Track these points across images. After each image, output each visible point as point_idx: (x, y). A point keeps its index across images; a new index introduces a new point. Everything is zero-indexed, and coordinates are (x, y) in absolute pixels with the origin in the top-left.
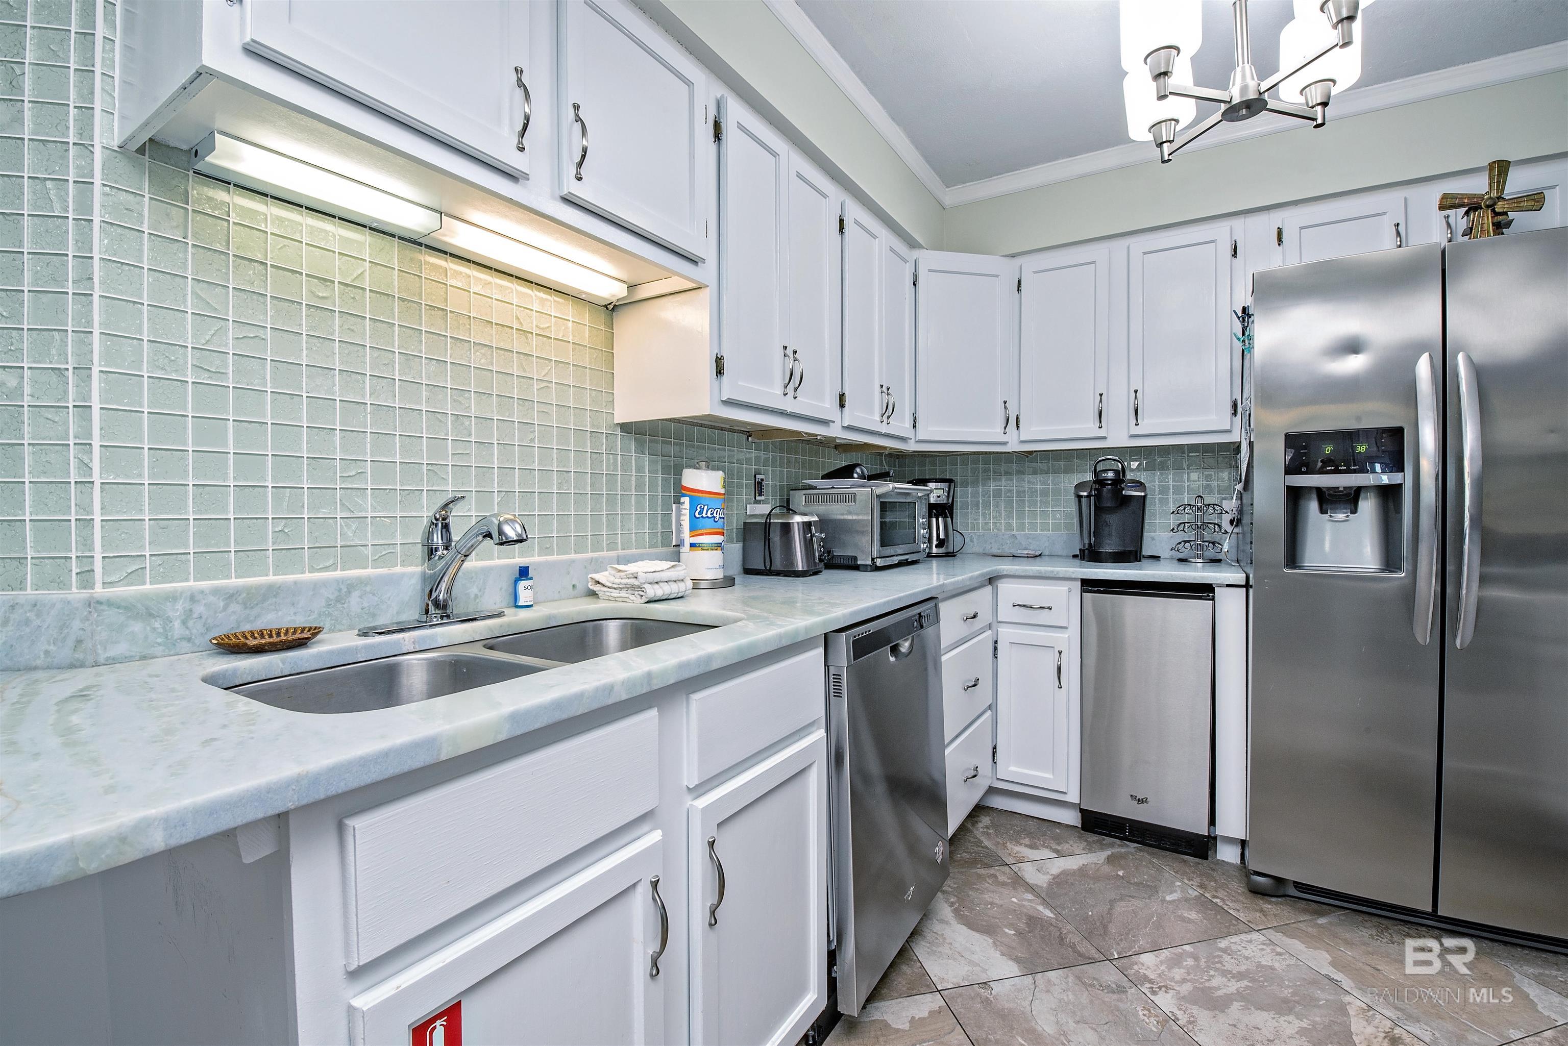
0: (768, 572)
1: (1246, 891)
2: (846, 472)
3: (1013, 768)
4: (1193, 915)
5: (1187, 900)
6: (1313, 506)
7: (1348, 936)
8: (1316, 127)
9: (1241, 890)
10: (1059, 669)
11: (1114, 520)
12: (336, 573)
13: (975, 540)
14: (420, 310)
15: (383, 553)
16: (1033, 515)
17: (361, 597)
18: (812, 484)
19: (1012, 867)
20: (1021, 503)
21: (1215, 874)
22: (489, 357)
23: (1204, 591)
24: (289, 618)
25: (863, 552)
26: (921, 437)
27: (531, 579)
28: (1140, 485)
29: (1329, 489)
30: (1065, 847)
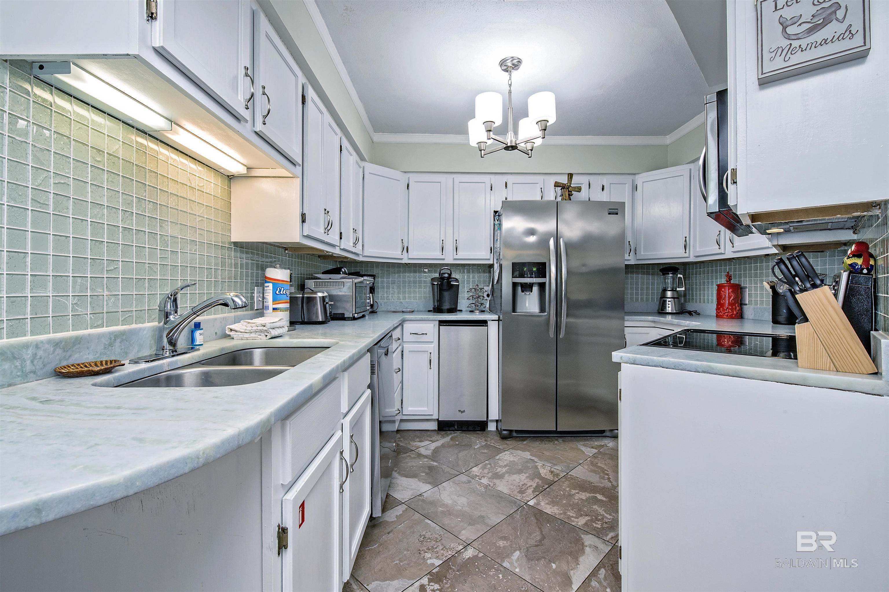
0: (303, 323)
1: (500, 439)
2: (336, 271)
3: (410, 409)
4: (486, 451)
5: (482, 446)
6: (519, 289)
7: (533, 445)
8: (529, 157)
9: (498, 439)
10: (430, 360)
11: (447, 295)
12: (103, 329)
13: (383, 305)
14: (146, 172)
15: (126, 316)
16: (410, 292)
17: (120, 343)
18: (319, 277)
19: (415, 451)
20: (404, 287)
21: (489, 435)
22: (177, 201)
23: (484, 323)
24: (86, 357)
25: (347, 311)
26: (365, 254)
27: (202, 329)
28: (457, 280)
29: (525, 283)
30: (433, 438)
